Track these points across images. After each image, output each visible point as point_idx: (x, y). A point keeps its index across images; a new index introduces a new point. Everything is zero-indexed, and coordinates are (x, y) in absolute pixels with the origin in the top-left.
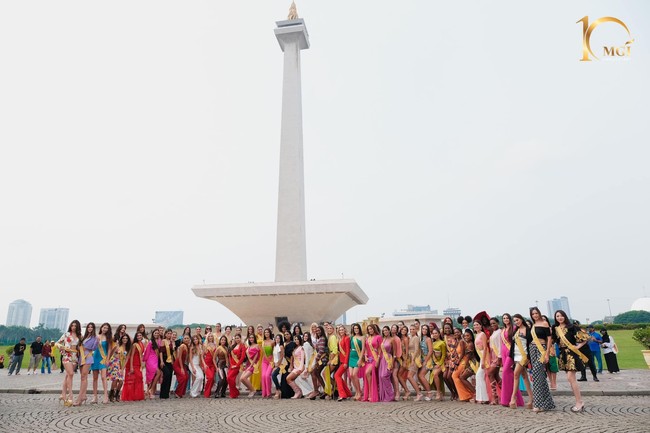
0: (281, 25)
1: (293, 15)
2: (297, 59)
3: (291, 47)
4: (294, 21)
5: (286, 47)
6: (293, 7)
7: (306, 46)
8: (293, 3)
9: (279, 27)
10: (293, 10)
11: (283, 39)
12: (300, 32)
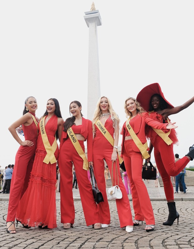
1: (93, 9)
3: (92, 25)
4: (94, 11)
5: (90, 25)
6: (93, 5)
7: (100, 24)
8: (93, 3)
9: (86, 14)
10: (93, 6)
11: (88, 21)
12: (97, 17)
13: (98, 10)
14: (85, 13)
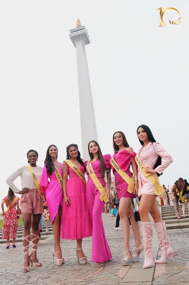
0: (72, 31)
1: (79, 25)
2: (84, 50)
3: (79, 44)
4: (80, 28)
5: (77, 44)
6: (79, 21)
7: (88, 42)
8: (78, 19)
9: (71, 33)
10: (78, 23)
11: (74, 39)
12: (84, 33)
13: (84, 26)
14: (70, 31)
